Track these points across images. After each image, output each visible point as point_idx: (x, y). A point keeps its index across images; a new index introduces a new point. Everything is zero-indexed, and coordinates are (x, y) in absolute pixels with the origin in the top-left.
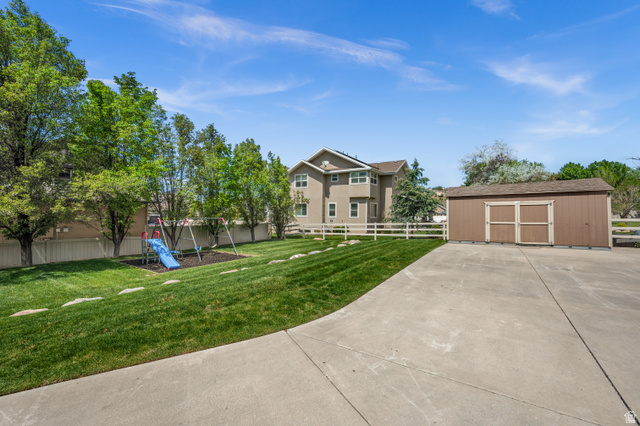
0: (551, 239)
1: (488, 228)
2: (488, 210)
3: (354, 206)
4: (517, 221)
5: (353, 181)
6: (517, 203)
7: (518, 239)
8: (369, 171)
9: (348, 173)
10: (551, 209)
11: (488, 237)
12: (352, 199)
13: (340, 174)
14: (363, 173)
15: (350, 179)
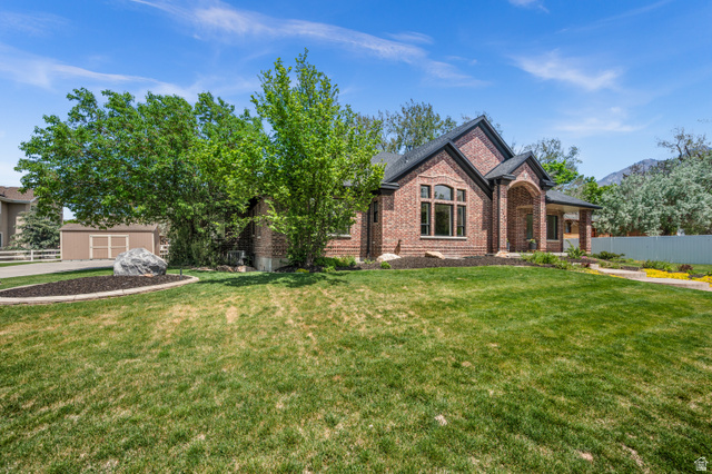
1: (91, 250)
2: (91, 239)
4: (110, 246)
6: (109, 235)
10: (127, 239)
11: (91, 256)
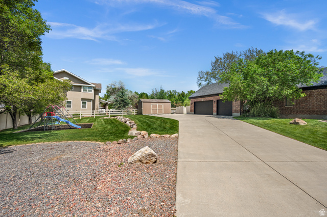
0: (163, 112)
1: (152, 110)
3: (84, 103)
5: (84, 90)
6: (157, 104)
7: (158, 113)
8: (93, 87)
9: (81, 86)
10: (163, 106)
11: (152, 113)
12: (82, 99)
13: (74, 86)
14: (89, 87)
15: (82, 89)
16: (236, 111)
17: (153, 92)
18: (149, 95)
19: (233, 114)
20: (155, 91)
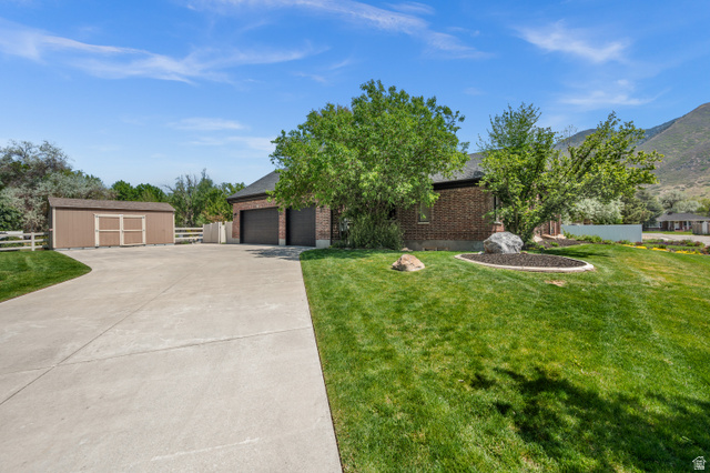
0: (144, 241)
1: (97, 235)
2: (97, 221)
4: (122, 229)
6: (121, 216)
7: (122, 243)
10: (144, 221)
11: (97, 243)
16: (323, 235)
17: (180, 185)
18: (166, 191)
19: (317, 242)
20: (185, 181)
